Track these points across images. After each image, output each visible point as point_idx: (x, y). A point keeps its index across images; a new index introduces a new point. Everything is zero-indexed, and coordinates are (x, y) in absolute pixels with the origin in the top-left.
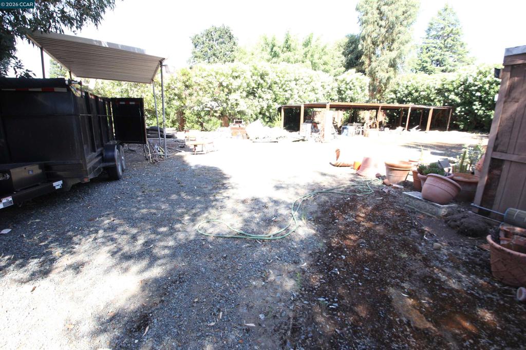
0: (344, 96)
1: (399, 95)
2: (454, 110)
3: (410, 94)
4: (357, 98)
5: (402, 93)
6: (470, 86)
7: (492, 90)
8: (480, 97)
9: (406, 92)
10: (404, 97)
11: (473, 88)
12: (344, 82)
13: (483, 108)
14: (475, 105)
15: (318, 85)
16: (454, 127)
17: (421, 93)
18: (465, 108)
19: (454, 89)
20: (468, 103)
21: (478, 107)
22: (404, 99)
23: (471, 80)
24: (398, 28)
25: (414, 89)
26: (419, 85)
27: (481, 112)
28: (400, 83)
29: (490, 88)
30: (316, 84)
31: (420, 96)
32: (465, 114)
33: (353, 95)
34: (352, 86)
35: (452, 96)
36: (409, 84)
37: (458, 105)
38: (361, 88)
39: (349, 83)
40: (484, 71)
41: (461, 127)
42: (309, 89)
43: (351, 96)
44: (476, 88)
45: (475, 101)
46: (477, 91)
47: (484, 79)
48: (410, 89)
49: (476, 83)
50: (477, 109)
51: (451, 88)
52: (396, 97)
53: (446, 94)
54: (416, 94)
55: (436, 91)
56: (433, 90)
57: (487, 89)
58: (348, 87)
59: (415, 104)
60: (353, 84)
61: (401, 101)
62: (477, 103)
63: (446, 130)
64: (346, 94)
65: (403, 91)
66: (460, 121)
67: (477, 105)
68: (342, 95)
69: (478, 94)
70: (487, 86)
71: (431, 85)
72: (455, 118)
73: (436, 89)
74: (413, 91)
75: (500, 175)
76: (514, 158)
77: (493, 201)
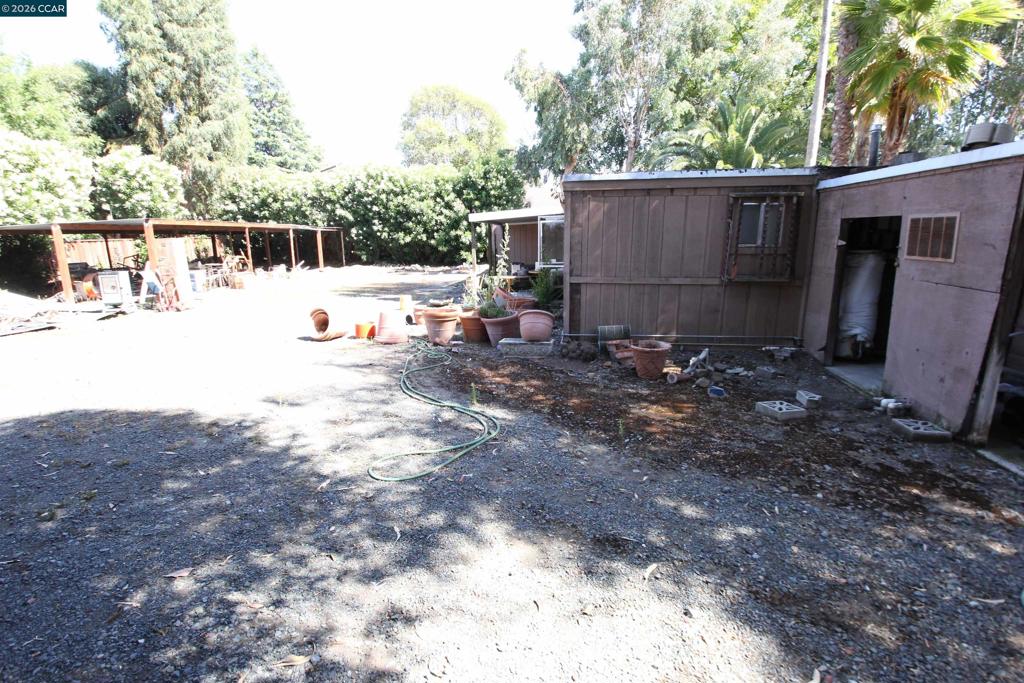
0: (127, 205)
1: (243, 206)
2: (348, 233)
3: (264, 204)
4: (162, 211)
5: (249, 202)
6: (360, 196)
7: (391, 203)
8: (379, 213)
9: (257, 200)
10: (253, 209)
11: (366, 199)
12: (120, 172)
13: (386, 229)
14: (374, 224)
15: (59, 177)
16: (353, 260)
17: (286, 204)
18: (362, 230)
19: (338, 198)
20: (364, 221)
21: (380, 227)
22: (256, 213)
23: (360, 187)
24: (208, 77)
25: (269, 195)
26: (278, 188)
27: (385, 235)
28: (240, 183)
29: (388, 200)
30: (52, 173)
31: (283, 209)
32: (364, 238)
33: (152, 203)
34: (144, 183)
35: (340, 212)
36: (258, 186)
37: (352, 225)
38: (167, 187)
39: (134, 177)
40: (374, 175)
41: (364, 258)
42: (35, 184)
43: (146, 204)
44: (370, 199)
45: (373, 218)
46: (372, 203)
47: (377, 187)
48: (263, 195)
49: (370, 192)
50: (379, 231)
51: (334, 198)
52: (239, 209)
53: (329, 207)
54: (276, 206)
55: (310, 202)
56: (305, 200)
57: (385, 200)
58: (134, 184)
59: (278, 223)
60: (144, 178)
61: (249, 216)
62: (376, 221)
63: (342, 265)
64: (133, 201)
65: (249, 200)
66: (360, 250)
67: (377, 226)
68: (123, 202)
69: (375, 208)
70: (383, 197)
71: (300, 190)
72: (351, 245)
73: (309, 199)
74: (270, 200)
75: (580, 299)
76: (588, 280)
77: (579, 325)
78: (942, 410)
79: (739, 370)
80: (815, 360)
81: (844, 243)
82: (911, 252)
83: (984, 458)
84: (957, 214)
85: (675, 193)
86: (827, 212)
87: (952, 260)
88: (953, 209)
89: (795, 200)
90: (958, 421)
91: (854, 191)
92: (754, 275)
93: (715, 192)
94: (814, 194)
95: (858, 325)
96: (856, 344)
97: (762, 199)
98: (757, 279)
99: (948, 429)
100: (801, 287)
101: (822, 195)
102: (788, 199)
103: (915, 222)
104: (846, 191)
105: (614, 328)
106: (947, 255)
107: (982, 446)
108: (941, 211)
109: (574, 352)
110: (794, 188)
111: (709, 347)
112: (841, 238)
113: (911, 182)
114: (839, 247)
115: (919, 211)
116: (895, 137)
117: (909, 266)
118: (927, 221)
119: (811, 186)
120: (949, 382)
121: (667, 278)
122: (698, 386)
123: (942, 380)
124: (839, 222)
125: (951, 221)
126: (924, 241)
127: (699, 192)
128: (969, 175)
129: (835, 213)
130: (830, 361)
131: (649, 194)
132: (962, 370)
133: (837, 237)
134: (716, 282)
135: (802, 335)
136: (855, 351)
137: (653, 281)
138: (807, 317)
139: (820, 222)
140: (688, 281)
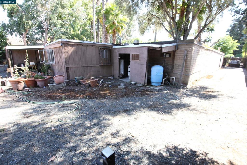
75: (69, 71)
76: (71, 66)
77: (70, 78)
78: (141, 82)
79: (108, 82)
80: (117, 79)
81: (120, 58)
82: (132, 59)
83: (147, 87)
84: (139, 54)
85: (89, 46)
86: (115, 52)
87: (139, 60)
88: (139, 53)
89: (110, 50)
90: (144, 83)
91: (120, 49)
92: (105, 64)
93: (96, 47)
94: (112, 48)
95: (122, 72)
96: (122, 75)
97: (105, 49)
98: (105, 65)
99: (142, 84)
100: (112, 66)
101: (114, 49)
102: (109, 49)
103: (132, 55)
104: (119, 49)
105: (80, 77)
106: (138, 60)
107: (146, 86)
108: (136, 53)
109: (73, 84)
110: (109, 47)
111: (103, 78)
112: (119, 57)
113: (131, 48)
114: (119, 59)
115: (133, 53)
116: (114, 38)
117: (132, 61)
118: (134, 55)
119: (112, 47)
120: (141, 78)
121: (89, 65)
122: (105, 86)
123: (140, 78)
124: (118, 54)
125: (138, 55)
126: (134, 58)
127: (93, 46)
128: (140, 48)
129: (117, 52)
130: (119, 78)
131: (83, 46)
132: (143, 76)
133: (118, 57)
134: (99, 65)
135: (113, 74)
136: (122, 76)
137: (86, 66)
138: (114, 71)
139: (114, 54)
140: (93, 66)
